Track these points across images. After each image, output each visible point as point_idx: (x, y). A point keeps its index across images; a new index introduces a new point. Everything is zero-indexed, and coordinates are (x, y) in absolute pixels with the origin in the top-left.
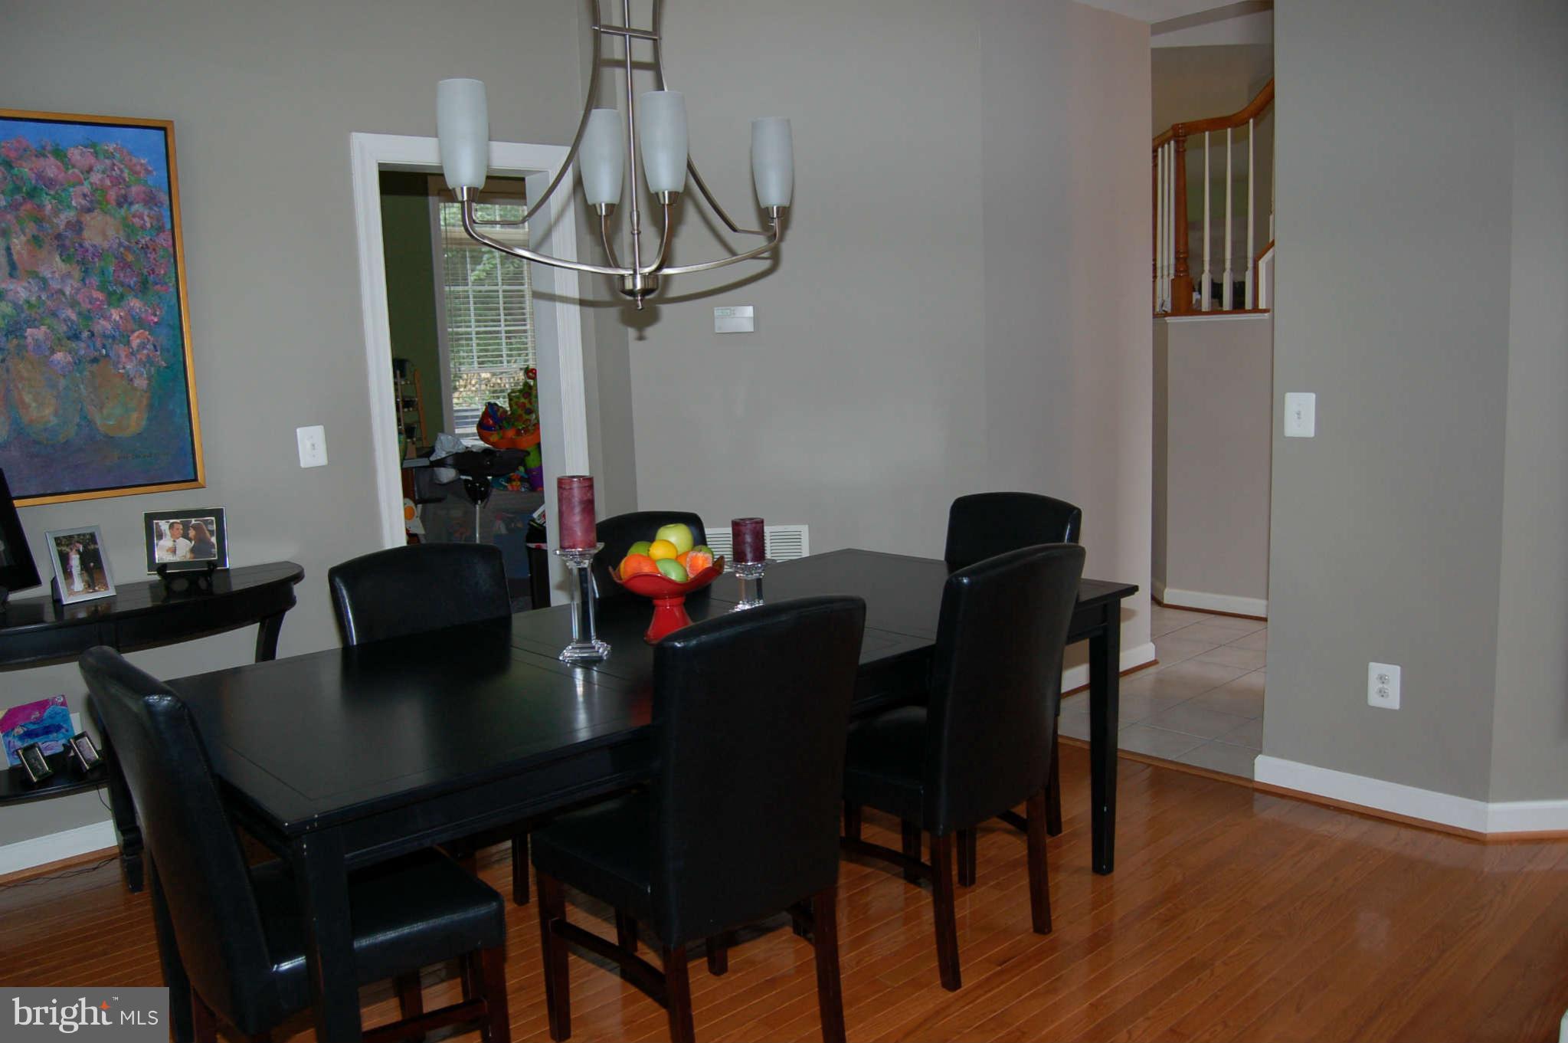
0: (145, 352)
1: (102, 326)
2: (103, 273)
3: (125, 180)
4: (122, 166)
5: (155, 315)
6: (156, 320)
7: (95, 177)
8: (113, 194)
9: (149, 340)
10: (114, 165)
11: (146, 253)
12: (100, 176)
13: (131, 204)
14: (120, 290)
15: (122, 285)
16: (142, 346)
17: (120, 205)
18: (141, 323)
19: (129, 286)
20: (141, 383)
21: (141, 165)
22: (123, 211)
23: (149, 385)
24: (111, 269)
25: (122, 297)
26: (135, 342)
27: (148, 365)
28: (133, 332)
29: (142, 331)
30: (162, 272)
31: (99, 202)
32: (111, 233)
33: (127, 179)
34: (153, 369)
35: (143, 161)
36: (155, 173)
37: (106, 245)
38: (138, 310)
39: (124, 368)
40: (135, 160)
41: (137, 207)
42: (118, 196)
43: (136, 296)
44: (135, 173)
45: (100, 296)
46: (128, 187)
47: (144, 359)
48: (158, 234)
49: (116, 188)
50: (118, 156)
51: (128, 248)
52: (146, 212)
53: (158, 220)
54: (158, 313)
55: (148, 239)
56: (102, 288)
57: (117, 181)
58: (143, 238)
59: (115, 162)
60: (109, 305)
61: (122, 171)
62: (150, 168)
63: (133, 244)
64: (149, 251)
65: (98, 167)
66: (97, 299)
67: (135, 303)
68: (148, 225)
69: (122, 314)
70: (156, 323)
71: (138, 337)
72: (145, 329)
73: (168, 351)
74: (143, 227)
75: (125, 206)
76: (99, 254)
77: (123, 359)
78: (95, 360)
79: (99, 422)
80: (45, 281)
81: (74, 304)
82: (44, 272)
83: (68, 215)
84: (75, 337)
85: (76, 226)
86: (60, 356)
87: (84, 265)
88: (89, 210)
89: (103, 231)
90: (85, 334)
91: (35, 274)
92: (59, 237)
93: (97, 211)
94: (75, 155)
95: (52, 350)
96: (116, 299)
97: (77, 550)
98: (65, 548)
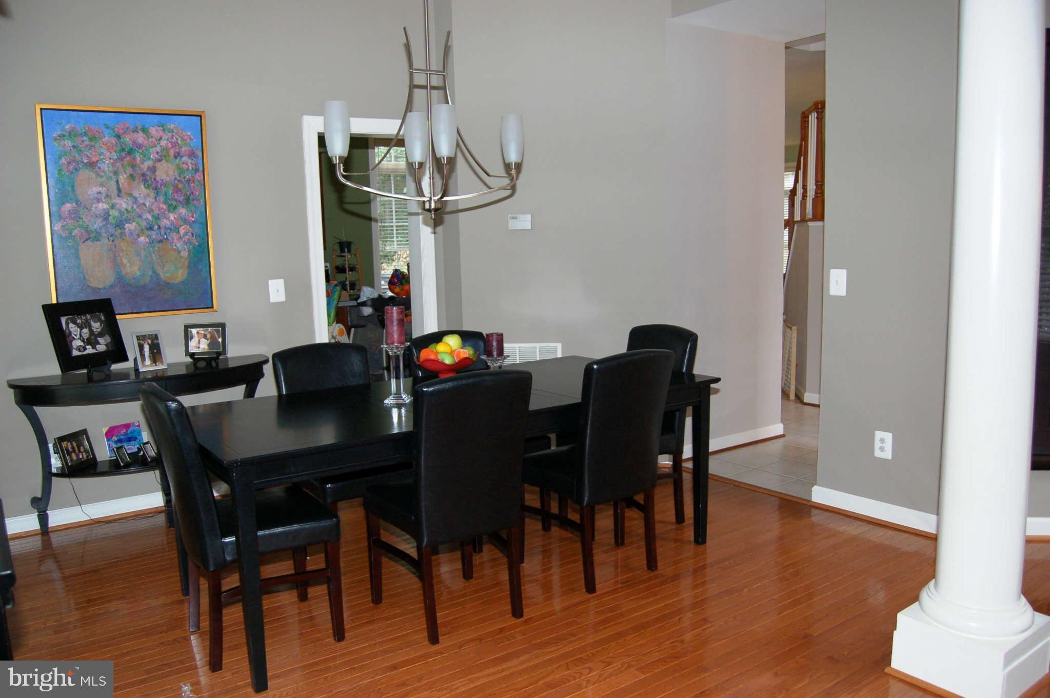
0: (187, 237)
1: (165, 223)
2: (166, 194)
3: (178, 144)
4: (178, 137)
5: (193, 217)
6: (193, 219)
7: (163, 143)
8: (172, 152)
9: (189, 231)
10: (173, 136)
11: (189, 183)
12: (165, 142)
13: (182, 157)
14: (174, 203)
15: (176, 200)
16: (186, 234)
17: (176, 157)
18: (186, 221)
19: (180, 201)
20: (185, 254)
21: (188, 135)
22: (177, 161)
23: (189, 255)
24: (171, 192)
25: (175, 208)
26: (182, 232)
27: (188, 244)
28: (181, 226)
29: (185, 226)
30: (197, 194)
31: (165, 156)
32: (171, 173)
33: (180, 143)
34: (191, 246)
35: (189, 134)
36: (195, 140)
37: (168, 179)
38: (184, 214)
39: (176, 245)
40: (184, 133)
41: (185, 159)
42: (175, 153)
43: (183, 207)
44: (183, 140)
45: (164, 207)
46: (181, 147)
47: (186, 240)
48: (195, 173)
49: (174, 149)
50: (175, 131)
51: (179, 181)
52: (189, 162)
53: (196, 166)
54: (194, 216)
55: (190, 175)
56: (165, 203)
57: (175, 145)
58: (188, 175)
59: (174, 134)
60: (169, 211)
61: (177, 139)
62: (192, 138)
63: (182, 179)
64: (190, 182)
65: (165, 137)
66: (163, 208)
67: (183, 211)
68: (190, 168)
69: (175, 216)
70: (193, 221)
71: (183, 229)
72: (187, 225)
73: (200, 236)
74: (188, 169)
75: (179, 158)
76: (164, 185)
77: (175, 241)
78: (161, 241)
79: (161, 275)
80: (135, 198)
81: (150, 211)
82: (136, 194)
83: (148, 163)
84: (151, 228)
85: (153, 169)
86: (142, 239)
87: (156, 189)
88: (160, 160)
89: (166, 172)
90: (156, 227)
91: (131, 195)
92: (143, 175)
93: (164, 161)
94: (153, 131)
95: (139, 236)
96: (173, 208)
97: (148, 344)
98: (141, 342)
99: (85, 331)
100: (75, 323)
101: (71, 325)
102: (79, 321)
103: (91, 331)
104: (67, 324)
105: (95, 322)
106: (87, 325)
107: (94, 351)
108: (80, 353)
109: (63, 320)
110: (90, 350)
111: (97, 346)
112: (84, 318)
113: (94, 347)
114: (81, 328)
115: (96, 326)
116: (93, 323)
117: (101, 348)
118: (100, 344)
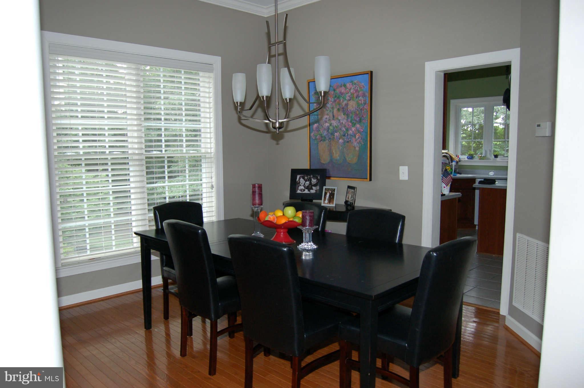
0: (359, 140)
1: (350, 132)
2: (351, 117)
3: (358, 90)
4: (358, 86)
5: (362, 129)
6: (362, 130)
7: (352, 91)
8: (355, 95)
9: (360, 136)
10: (356, 86)
11: (361, 111)
12: (353, 90)
13: (359, 97)
14: (355, 122)
15: (355, 120)
16: (359, 138)
17: (357, 98)
18: (359, 132)
19: (357, 121)
20: (357, 149)
21: (362, 85)
22: (357, 99)
23: (359, 149)
24: (353, 116)
25: (355, 125)
26: (357, 137)
27: (359, 144)
28: (357, 134)
29: (359, 134)
30: (365, 116)
31: (352, 98)
32: (354, 106)
33: (359, 90)
34: (360, 145)
35: (363, 84)
36: (365, 87)
37: (353, 109)
38: (358, 128)
39: (354, 144)
40: (361, 84)
41: (360, 98)
42: (356, 95)
43: (358, 124)
44: (360, 88)
45: (350, 124)
46: (359, 92)
47: (359, 142)
48: (364, 105)
49: (356, 93)
50: (357, 83)
51: (357, 110)
52: (362, 99)
53: (365, 101)
54: (363, 128)
55: (362, 107)
56: (351, 122)
57: (357, 91)
58: (361, 106)
59: (357, 85)
60: (352, 126)
61: (358, 88)
62: (364, 86)
63: (359, 109)
64: (362, 110)
65: (353, 88)
66: (350, 125)
67: (358, 126)
68: (363, 102)
69: (355, 129)
70: (362, 131)
71: (358, 135)
72: (359, 133)
73: (364, 139)
74: (361, 104)
75: (358, 98)
76: (351, 113)
77: (354, 142)
78: (348, 142)
79: (347, 159)
80: (339, 120)
81: (345, 126)
82: (340, 118)
83: (345, 102)
84: (344, 135)
85: (347, 105)
86: (341, 141)
87: (348, 115)
88: (350, 100)
89: (352, 106)
90: (346, 134)
91: (337, 119)
92: (343, 108)
93: (352, 100)
94: (348, 85)
95: (339, 139)
96: (354, 125)
97: (330, 193)
98: (327, 191)
99: (308, 183)
100: (304, 178)
101: (301, 179)
102: (306, 178)
103: (311, 183)
104: (300, 178)
105: (314, 179)
106: (310, 180)
107: (309, 192)
108: (300, 192)
109: (298, 177)
110: (306, 191)
111: (311, 190)
112: (309, 176)
113: (309, 191)
114: (306, 181)
116: (313, 180)
117: (313, 191)
118: (312, 189)
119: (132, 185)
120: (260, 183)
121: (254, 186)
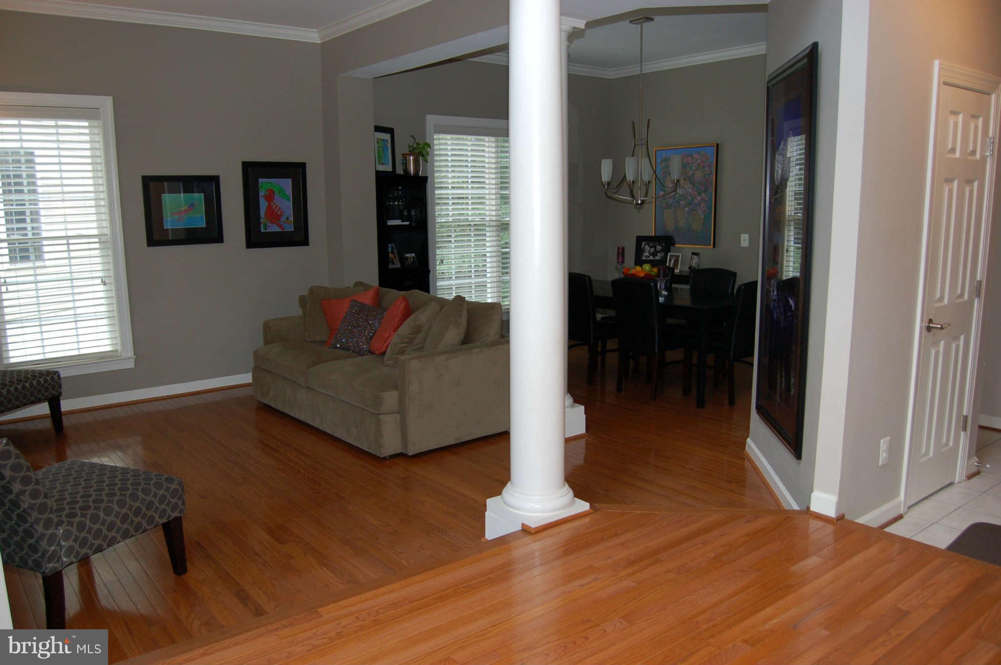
1: (696, 201)
2: (697, 187)
4: (704, 158)
5: (707, 198)
7: (698, 161)
8: (701, 165)
9: (705, 205)
10: (702, 157)
11: (707, 181)
13: (705, 168)
14: (700, 191)
16: (704, 207)
17: (703, 168)
18: (704, 201)
19: (702, 190)
20: (702, 217)
21: (709, 157)
22: (703, 170)
23: (704, 217)
24: (699, 186)
25: (701, 193)
26: (702, 206)
27: (704, 212)
28: (702, 203)
29: (704, 203)
30: (710, 186)
31: (698, 168)
32: (700, 176)
33: (705, 161)
36: (712, 159)
37: (698, 179)
38: (704, 197)
39: (699, 213)
41: (707, 169)
43: (704, 193)
44: (707, 159)
45: (696, 193)
46: (705, 163)
47: (704, 210)
48: (710, 176)
50: (703, 154)
51: (703, 180)
53: (711, 172)
56: (697, 191)
57: (703, 162)
58: (707, 177)
62: (711, 157)
63: (705, 179)
65: (699, 159)
67: (703, 195)
69: (700, 198)
70: (707, 201)
73: (709, 209)
74: (707, 174)
76: (697, 182)
77: (699, 210)
78: (693, 210)
79: (692, 227)
80: (686, 189)
81: (691, 195)
82: (686, 187)
83: (691, 172)
84: (690, 204)
85: (693, 174)
86: (686, 209)
87: (694, 185)
88: (696, 170)
89: (698, 175)
90: (692, 203)
91: (683, 187)
92: (690, 178)
93: (698, 170)
94: (695, 155)
95: (685, 207)
96: (699, 194)
97: (674, 259)
98: (671, 257)
99: (653, 249)
100: (648, 245)
101: (646, 246)
102: (651, 245)
103: (655, 250)
104: (645, 245)
105: (659, 246)
106: (655, 247)
107: (653, 259)
108: (645, 258)
109: (643, 243)
110: (651, 258)
112: (654, 244)
113: (654, 257)
114: (651, 247)
115: (659, 248)
117: (658, 258)
118: (657, 256)
119: (488, 249)
120: (623, 246)
121: (618, 249)
